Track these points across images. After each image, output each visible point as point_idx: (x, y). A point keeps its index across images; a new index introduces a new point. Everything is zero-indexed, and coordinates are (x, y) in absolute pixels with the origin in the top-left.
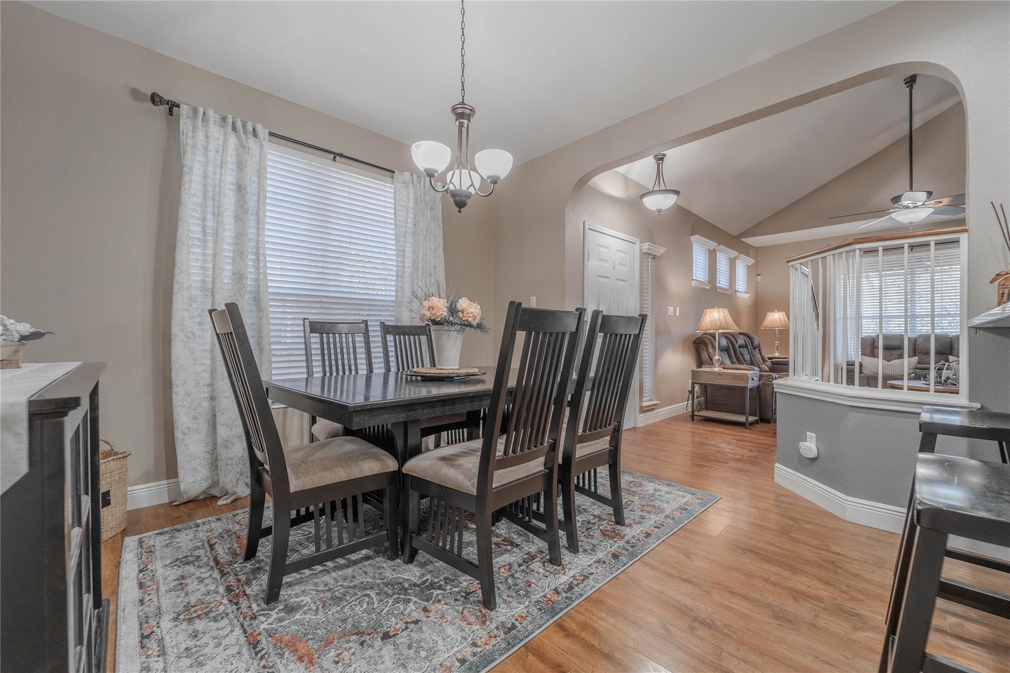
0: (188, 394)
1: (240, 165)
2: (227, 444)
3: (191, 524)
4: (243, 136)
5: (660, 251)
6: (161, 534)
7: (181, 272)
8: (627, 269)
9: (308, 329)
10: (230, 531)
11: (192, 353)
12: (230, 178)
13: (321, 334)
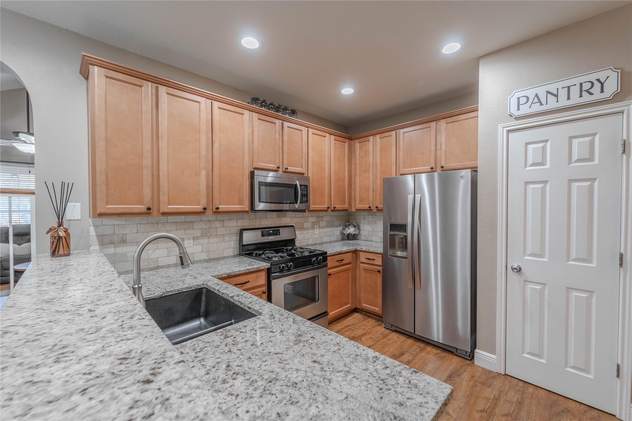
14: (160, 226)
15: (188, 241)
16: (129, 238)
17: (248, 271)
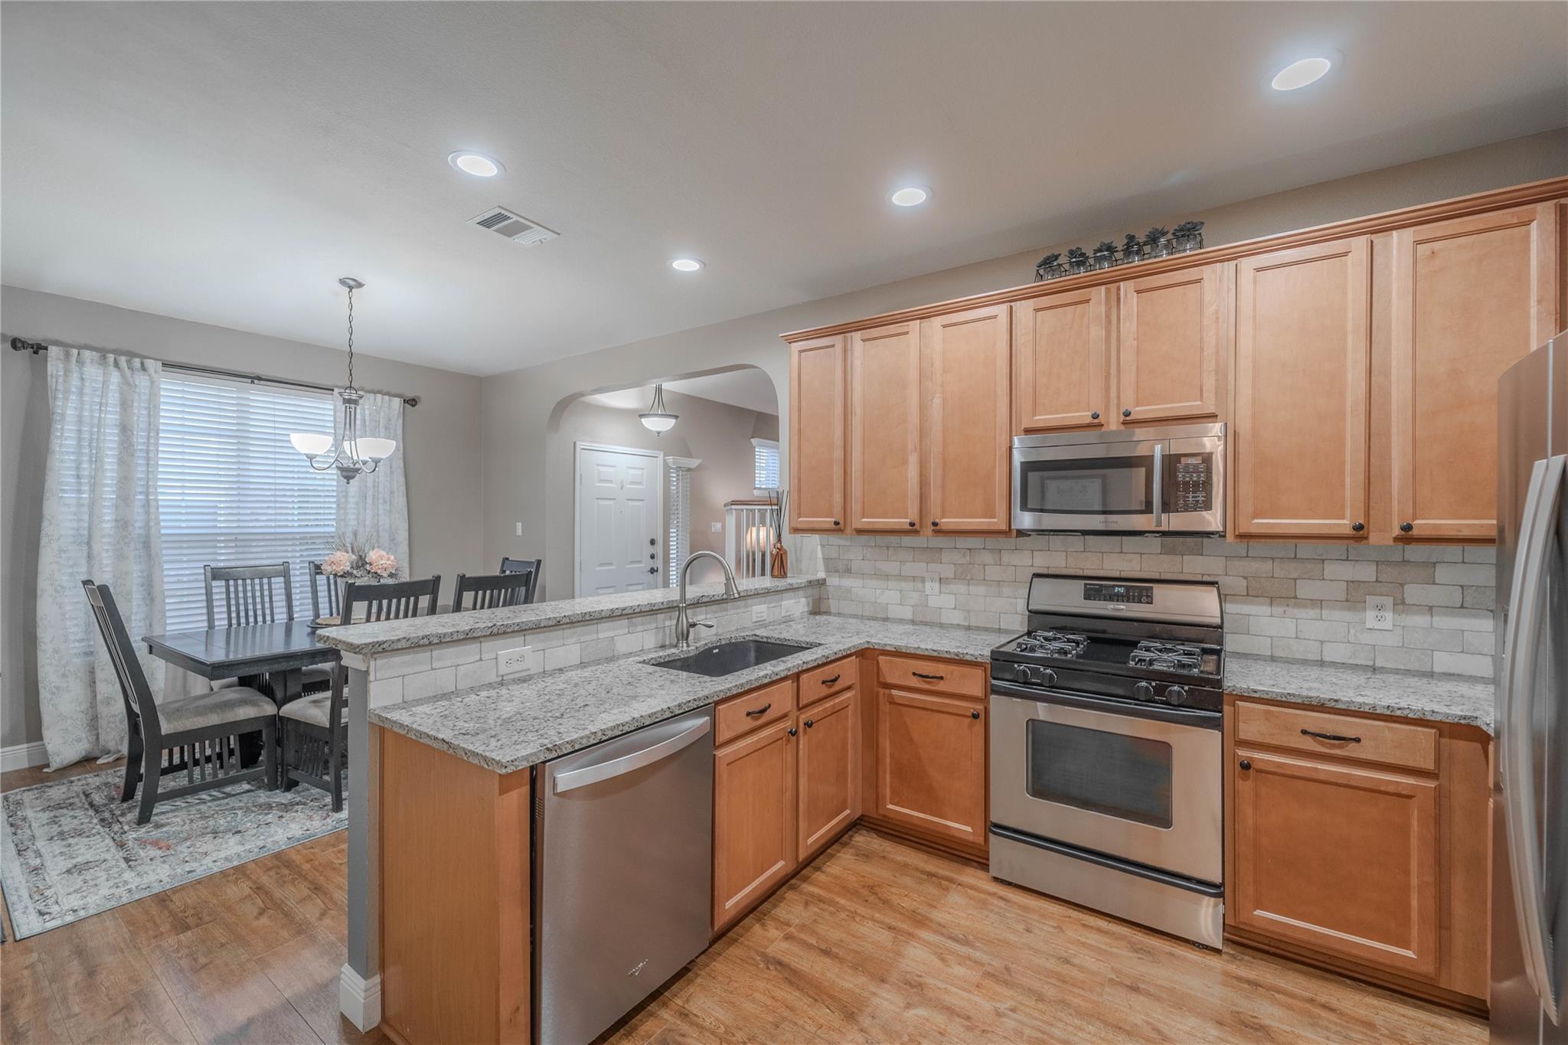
0: (56, 651)
1: (125, 405)
2: (108, 701)
3: (65, 781)
4: (128, 373)
5: (694, 463)
6: (29, 790)
7: (51, 524)
8: (644, 487)
9: (209, 574)
10: (108, 783)
11: (60, 608)
12: (112, 417)
13: (227, 581)
14: (891, 551)
15: (933, 584)
16: (854, 566)
17: (935, 654)
